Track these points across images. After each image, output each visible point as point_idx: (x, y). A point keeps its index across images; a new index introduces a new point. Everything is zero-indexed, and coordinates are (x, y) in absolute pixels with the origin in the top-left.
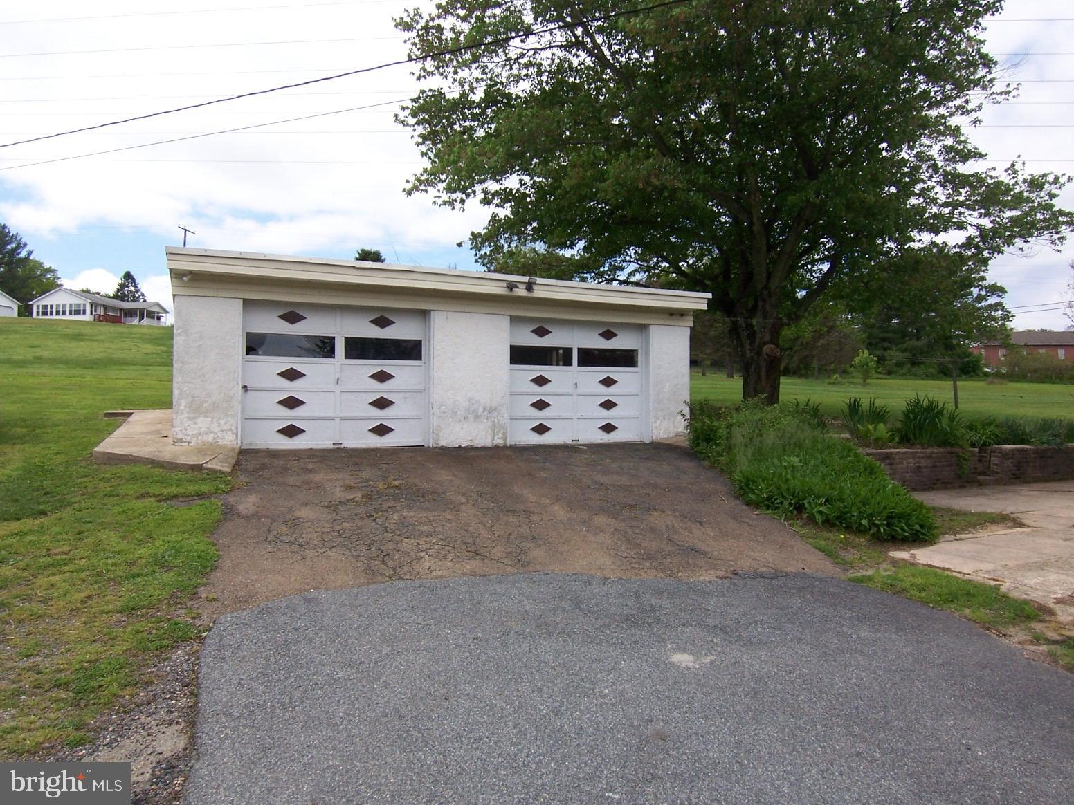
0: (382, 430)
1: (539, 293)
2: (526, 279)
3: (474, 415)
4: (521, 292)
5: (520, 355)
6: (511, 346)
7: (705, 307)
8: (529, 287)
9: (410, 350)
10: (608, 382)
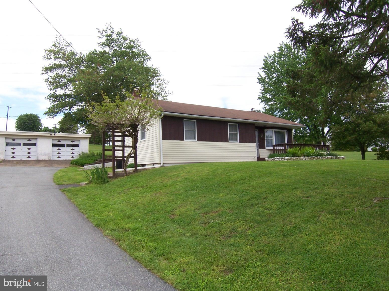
0: (29, 157)
1: (56, 135)
2: (53, 133)
3: (45, 155)
4: (53, 135)
5: (54, 145)
6: (53, 144)
7: (90, 137)
8: (54, 134)
9: (35, 145)
10: (73, 149)
